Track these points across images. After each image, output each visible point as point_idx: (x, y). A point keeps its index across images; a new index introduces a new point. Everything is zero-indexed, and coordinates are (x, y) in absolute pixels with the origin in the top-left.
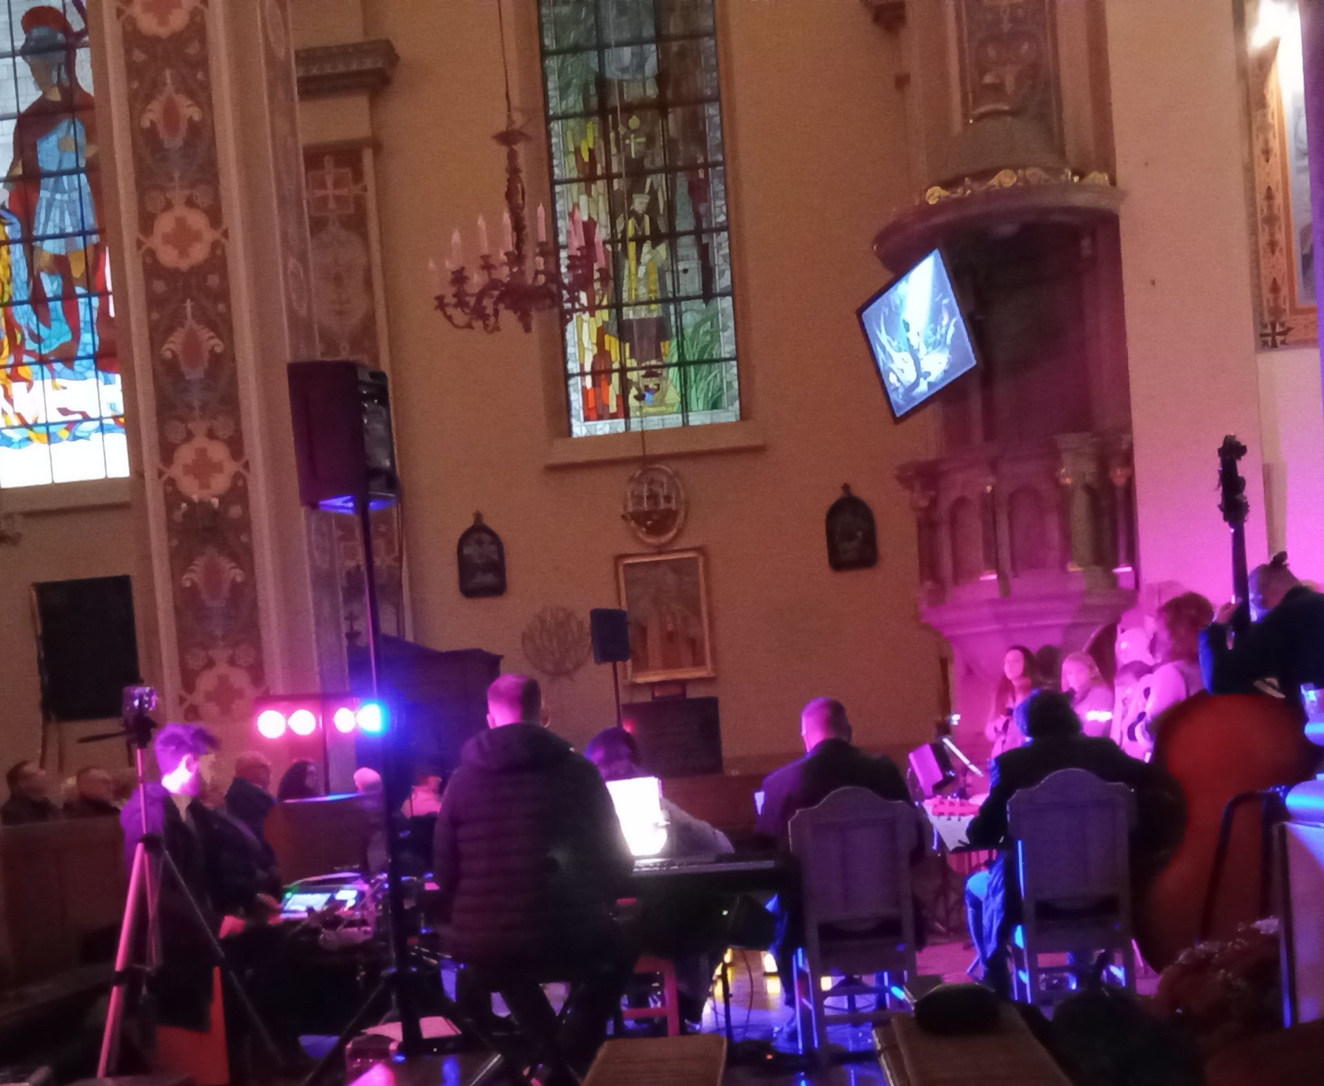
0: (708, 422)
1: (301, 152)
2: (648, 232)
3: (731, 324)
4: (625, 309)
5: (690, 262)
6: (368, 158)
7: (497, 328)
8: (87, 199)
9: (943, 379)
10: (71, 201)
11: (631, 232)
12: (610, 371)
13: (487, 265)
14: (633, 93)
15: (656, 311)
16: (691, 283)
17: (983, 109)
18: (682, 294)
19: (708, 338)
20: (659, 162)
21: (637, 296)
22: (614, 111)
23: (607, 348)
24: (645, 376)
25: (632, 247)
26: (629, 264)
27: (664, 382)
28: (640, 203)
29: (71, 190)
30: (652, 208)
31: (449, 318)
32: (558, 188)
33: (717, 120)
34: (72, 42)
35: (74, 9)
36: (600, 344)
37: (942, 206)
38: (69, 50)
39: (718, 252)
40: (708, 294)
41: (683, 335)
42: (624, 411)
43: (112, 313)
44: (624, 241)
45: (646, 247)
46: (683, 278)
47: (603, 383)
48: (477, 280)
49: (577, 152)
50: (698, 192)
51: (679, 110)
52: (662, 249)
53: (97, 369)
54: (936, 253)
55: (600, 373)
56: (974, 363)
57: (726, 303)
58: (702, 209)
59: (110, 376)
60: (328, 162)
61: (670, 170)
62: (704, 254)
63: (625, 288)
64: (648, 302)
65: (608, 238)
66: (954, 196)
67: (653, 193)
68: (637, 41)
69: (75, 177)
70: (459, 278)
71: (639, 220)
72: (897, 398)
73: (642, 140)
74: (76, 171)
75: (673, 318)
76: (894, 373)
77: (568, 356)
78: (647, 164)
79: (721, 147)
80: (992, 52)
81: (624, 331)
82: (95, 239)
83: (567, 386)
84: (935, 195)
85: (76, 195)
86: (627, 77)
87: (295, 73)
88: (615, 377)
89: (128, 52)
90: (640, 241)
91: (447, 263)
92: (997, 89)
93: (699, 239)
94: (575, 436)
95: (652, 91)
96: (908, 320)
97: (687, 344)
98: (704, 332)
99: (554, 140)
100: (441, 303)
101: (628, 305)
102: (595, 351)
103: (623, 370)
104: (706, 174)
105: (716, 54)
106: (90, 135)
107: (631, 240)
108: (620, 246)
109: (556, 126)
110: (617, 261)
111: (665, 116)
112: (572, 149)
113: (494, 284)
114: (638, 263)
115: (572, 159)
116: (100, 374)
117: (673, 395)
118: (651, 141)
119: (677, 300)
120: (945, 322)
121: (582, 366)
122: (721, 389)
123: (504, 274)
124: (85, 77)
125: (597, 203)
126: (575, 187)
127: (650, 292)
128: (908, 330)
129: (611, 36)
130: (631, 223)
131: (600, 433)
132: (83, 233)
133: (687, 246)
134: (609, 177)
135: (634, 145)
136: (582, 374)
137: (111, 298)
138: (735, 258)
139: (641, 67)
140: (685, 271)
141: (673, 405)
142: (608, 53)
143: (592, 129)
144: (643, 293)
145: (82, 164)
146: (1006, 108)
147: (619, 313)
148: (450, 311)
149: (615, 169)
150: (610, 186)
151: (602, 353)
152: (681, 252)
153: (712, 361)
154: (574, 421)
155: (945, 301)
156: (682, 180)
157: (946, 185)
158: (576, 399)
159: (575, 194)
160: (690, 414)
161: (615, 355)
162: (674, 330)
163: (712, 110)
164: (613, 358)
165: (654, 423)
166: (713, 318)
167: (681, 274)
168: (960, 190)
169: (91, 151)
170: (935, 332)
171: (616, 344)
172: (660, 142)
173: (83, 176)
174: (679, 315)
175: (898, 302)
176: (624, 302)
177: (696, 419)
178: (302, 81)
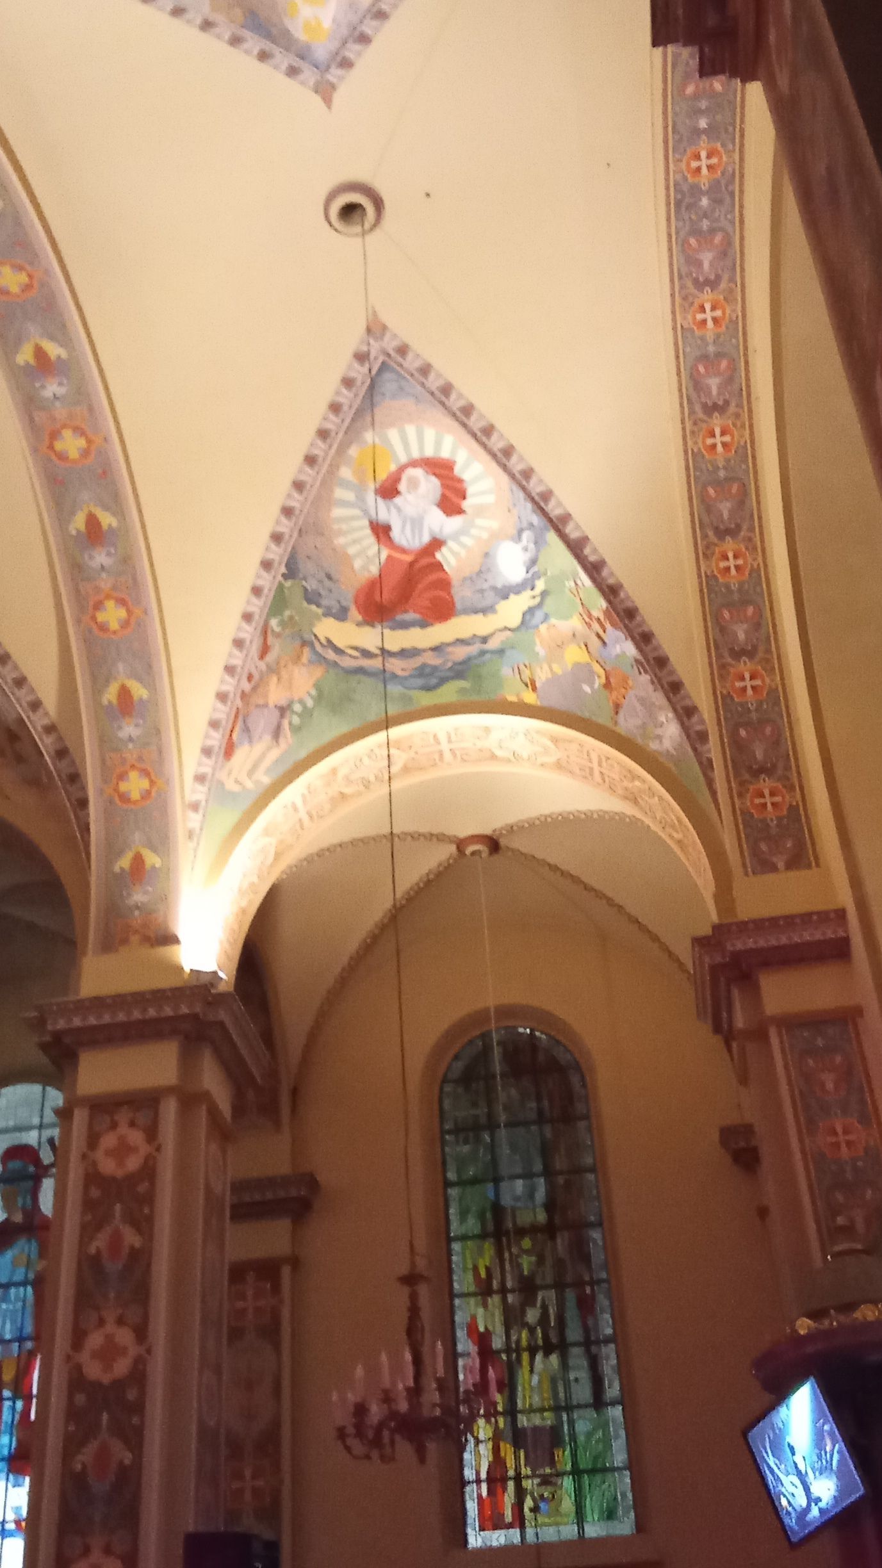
0: (604, 1533)
1: (227, 1268)
2: (540, 1342)
3: (623, 1433)
4: (519, 1416)
5: (580, 1373)
6: (286, 1271)
7: (392, 1459)
8: (29, 1309)
9: (834, 1506)
10: (14, 1312)
11: (524, 1343)
12: (504, 1480)
13: (387, 1398)
14: (525, 1219)
15: (549, 1419)
16: (583, 1392)
17: (838, 1248)
18: (575, 1403)
19: (601, 1446)
20: (549, 1280)
21: (531, 1405)
22: (507, 1233)
23: (502, 1454)
24: (539, 1485)
25: (525, 1356)
26: (523, 1374)
27: (559, 1492)
28: (532, 1316)
29: (17, 1298)
30: (544, 1320)
31: (348, 1449)
32: (457, 1302)
33: (600, 1243)
34: (42, 1171)
35: (48, 1148)
36: (496, 1450)
37: (810, 1337)
38: (37, 1180)
39: (607, 1363)
40: (599, 1402)
41: (575, 1442)
42: (520, 1521)
43: (33, 1417)
44: (518, 1350)
45: (539, 1357)
46: (574, 1387)
47: (499, 1490)
48: (376, 1411)
49: (475, 1269)
50: (586, 1306)
51: (566, 1234)
52: (554, 1359)
53: (10, 1471)
54: (812, 1379)
55: (496, 1478)
56: (861, 1491)
57: (616, 1412)
58: (590, 1322)
59: (20, 1479)
60: (251, 1277)
61: (559, 1286)
62: (594, 1365)
63: (520, 1394)
64: (542, 1410)
65: (504, 1348)
66: (821, 1327)
67: (545, 1308)
68: (528, 1175)
69: (22, 1289)
70: (361, 1410)
71: (532, 1331)
72: (791, 1522)
73: (533, 1259)
74: (24, 1284)
75: (566, 1427)
76: (785, 1496)
77: (465, 1463)
78: (538, 1281)
79: (606, 1266)
80: (840, 1197)
81: (518, 1438)
82: (29, 1345)
83: (463, 1494)
84: (804, 1326)
85: (20, 1304)
86: (519, 1204)
87: (228, 1199)
88: (511, 1485)
89: (86, 1187)
90: (533, 1352)
91: (349, 1395)
92: (848, 1231)
93: (588, 1350)
94: (470, 1546)
95: (542, 1217)
96: (792, 1444)
97: (580, 1452)
98: (596, 1442)
99: (454, 1258)
100: (341, 1434)
101: (521, 1412)
102: (491, 1459)
103: (518, 1478)
104: (593, 1290)
105: (597, 1187)
106: (42, 1254)
107: (524, 1350)
108: (514, 1355)
109: (456, 1246)
110: (511, 1370)
111: (553, 1237)
112: (470, 1266)
113: (393, 1415)
114: (532, 1371)
115: (470, 1277)
116: (11, 1477)
117: (568, 1504)
118: (541, 1260)
119: (569, 1408)
120: (828, 1448)
121: (478, 1473)
122: (615, 1499)
123: (403, 1406)
124: (46, 1202)
125: (493, 1315)
126: (472, 1301)
127: (543, 1399)
128: (793, 1454)
129: (504, 1169)
130: (524, 1334)
131: (495, 1544)
132: (21, 1339)
133: (577, 1357)
134: (503, 1291)
135: (527, 1263)
136: (478, 1481)
137: (34, 1401)
138: (624, 1369)
139: (531, 1195)
140: (576, 1380)
141: (567, 1515)
142: (504, 1185)
143: (489, 1248)
144: (536, 1401)
145: (31, 1276)
146: (859, 1247)
147: (514, 1421)
148: (350, 1441)
149: (509, 1284)
150: (504, 1300)
151: (498, 1462)
152: (572, 1362)
153: (605, 1470)
154: (469, 1531)
155: (826, 1427)
156: (570, 1295)
157: (815, 1315)
158: (472, 1507)
159: (472, 1308)
160: (584, 1524)
161: (510, 1463)
162: (567, 1438)
163: (596, 1235)
164: (508, 1465)
165: (549, 1534)
166: (605, 1426)
167: (573, 1384)
168: (826, 1322)
169: (40, 1266)
170: (820, 1457)
171: (511, 1449)
172: (549, 1262)
173: (29, 1289)
174: (571, 1423)
175: (780, 1425)
176: (518, 1409)
177: (593, 1530)
178: (234, 1207)
